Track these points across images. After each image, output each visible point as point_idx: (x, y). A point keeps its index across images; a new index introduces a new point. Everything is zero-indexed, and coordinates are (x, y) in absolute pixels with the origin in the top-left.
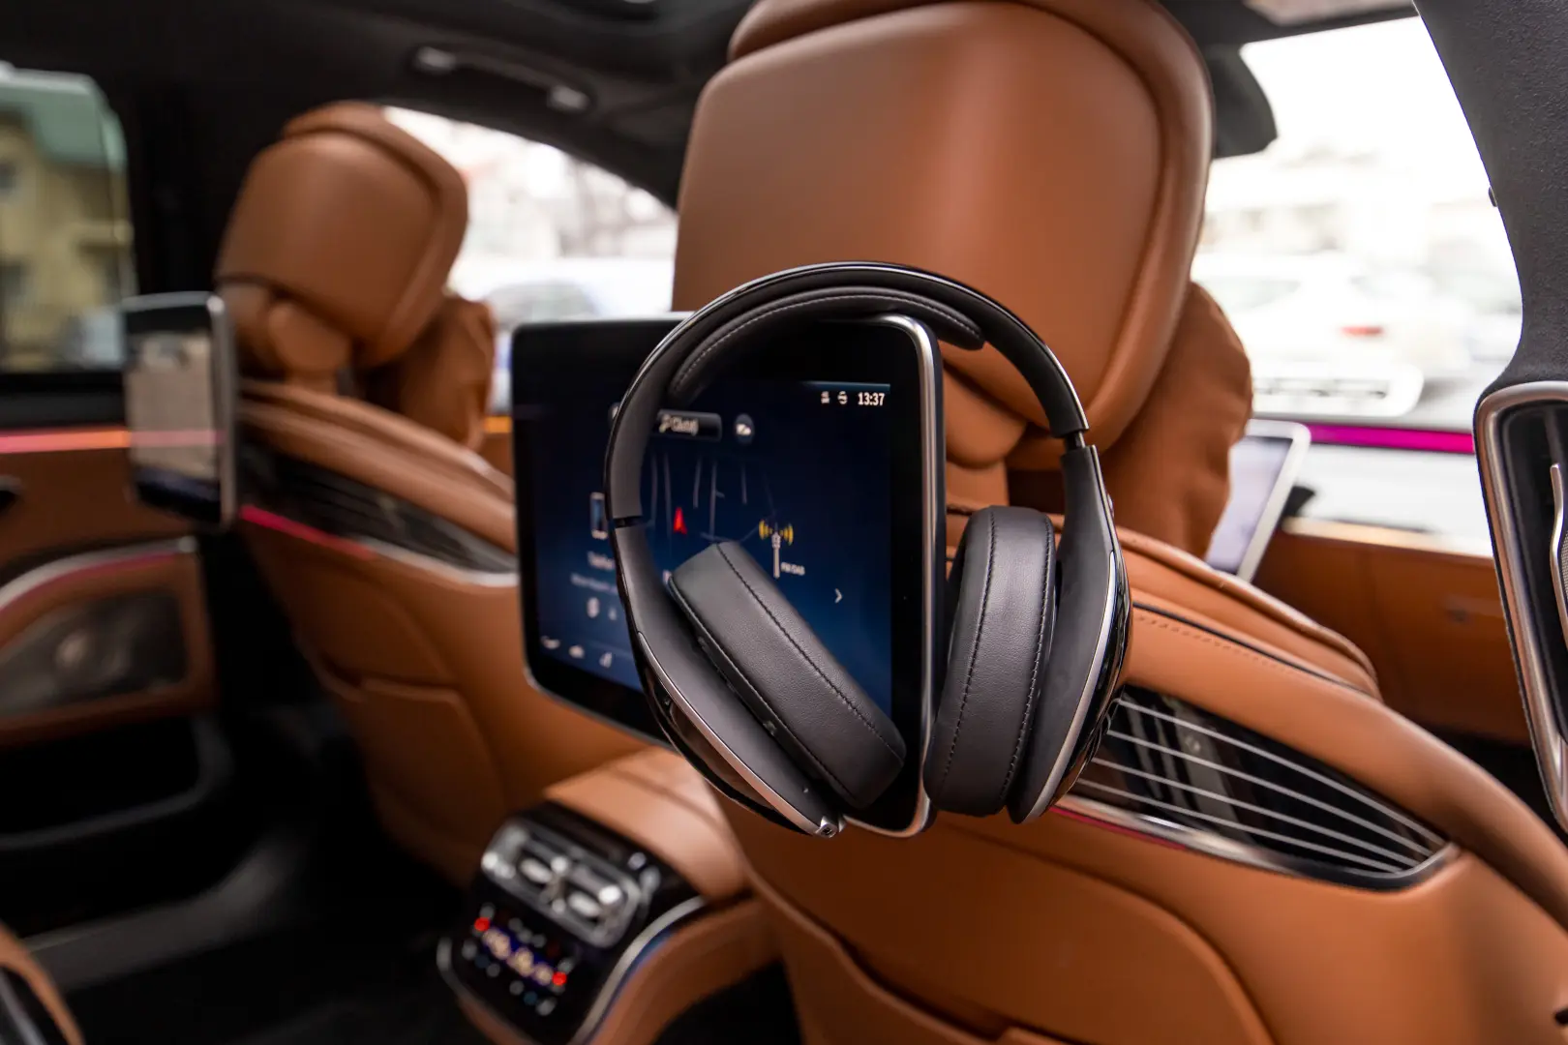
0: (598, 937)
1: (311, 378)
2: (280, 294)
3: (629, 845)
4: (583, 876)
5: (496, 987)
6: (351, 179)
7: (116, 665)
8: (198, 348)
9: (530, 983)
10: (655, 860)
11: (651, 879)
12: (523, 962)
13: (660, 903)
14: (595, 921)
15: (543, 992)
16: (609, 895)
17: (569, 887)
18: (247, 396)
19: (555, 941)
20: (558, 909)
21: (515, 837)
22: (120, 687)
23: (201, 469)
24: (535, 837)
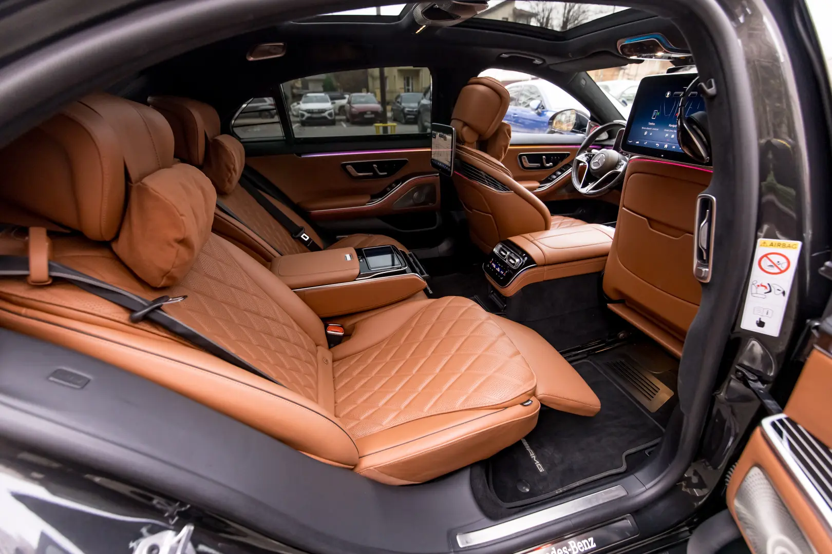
0: (514, 267)
1: (470, 144)
2: (465, 124)
3: (523, 251)
4: (513, 256)
5: (493, 274)
6: (483, 94)
7: (423, 199)
8: (449, 137)
9: (499, 273)
10: (528, 255)
11: (526, 258)
12: (498, 269)
13: (527, 263)
14: (514, 264)
15: (502, 275)
16: (517, 260)
17: (510, 257)
18: (457, 147)
19: (505, 266)
20: (507, 261)
21: (500, 246)
22: (423, 203)
23: (447, 163)
24: (503, 246)
